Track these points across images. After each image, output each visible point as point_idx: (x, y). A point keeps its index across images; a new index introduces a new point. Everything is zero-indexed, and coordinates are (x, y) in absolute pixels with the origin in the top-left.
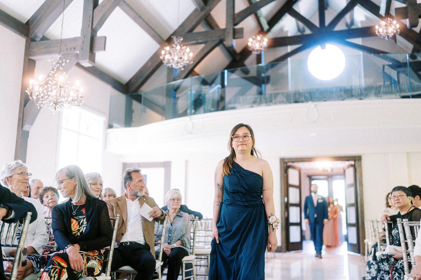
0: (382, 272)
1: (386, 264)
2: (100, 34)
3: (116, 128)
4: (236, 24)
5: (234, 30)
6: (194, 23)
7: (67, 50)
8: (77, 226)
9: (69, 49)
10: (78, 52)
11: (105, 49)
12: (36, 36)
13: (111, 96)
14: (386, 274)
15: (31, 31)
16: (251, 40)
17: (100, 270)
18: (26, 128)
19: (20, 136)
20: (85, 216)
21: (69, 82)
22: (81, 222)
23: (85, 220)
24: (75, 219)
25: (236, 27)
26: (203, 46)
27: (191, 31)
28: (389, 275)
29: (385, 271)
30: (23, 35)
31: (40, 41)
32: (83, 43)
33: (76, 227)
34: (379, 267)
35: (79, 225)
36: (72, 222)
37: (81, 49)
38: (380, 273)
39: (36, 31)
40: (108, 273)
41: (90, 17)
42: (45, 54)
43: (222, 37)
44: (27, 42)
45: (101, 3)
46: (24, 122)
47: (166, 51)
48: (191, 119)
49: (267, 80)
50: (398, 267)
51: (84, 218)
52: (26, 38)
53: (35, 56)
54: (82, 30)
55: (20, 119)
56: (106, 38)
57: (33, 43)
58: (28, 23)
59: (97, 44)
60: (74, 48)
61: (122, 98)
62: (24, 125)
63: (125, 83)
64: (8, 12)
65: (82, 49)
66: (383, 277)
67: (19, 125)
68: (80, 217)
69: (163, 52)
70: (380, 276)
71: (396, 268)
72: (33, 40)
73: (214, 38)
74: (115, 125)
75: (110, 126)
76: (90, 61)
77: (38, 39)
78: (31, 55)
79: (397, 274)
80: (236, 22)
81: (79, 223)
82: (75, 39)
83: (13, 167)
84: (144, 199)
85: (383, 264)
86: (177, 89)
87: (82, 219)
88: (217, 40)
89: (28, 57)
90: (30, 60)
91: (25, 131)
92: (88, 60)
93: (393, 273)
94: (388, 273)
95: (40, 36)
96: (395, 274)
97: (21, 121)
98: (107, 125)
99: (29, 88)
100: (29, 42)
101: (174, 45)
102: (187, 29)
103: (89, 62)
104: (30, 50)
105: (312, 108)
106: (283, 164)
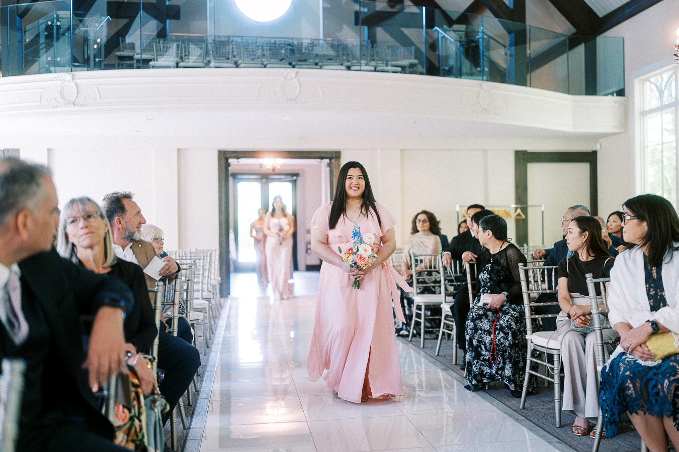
0: (479, 332)
1: (485, 321)
14: (486, 335)
28: (490, 336)
29: (485, 331)
34: (475, 325)
38: (477, 333)
50: (504, 325)
66: (481, 337)
70: (477, 337)
71: (501, 326)
79: (502, 334)
84: (140, 246)
85: (482, 322)
86: (23, 14)
93: (496, 333)
94: (489, 333)
96: (499, 333)
105: (292, 78)
106: (223, 161)
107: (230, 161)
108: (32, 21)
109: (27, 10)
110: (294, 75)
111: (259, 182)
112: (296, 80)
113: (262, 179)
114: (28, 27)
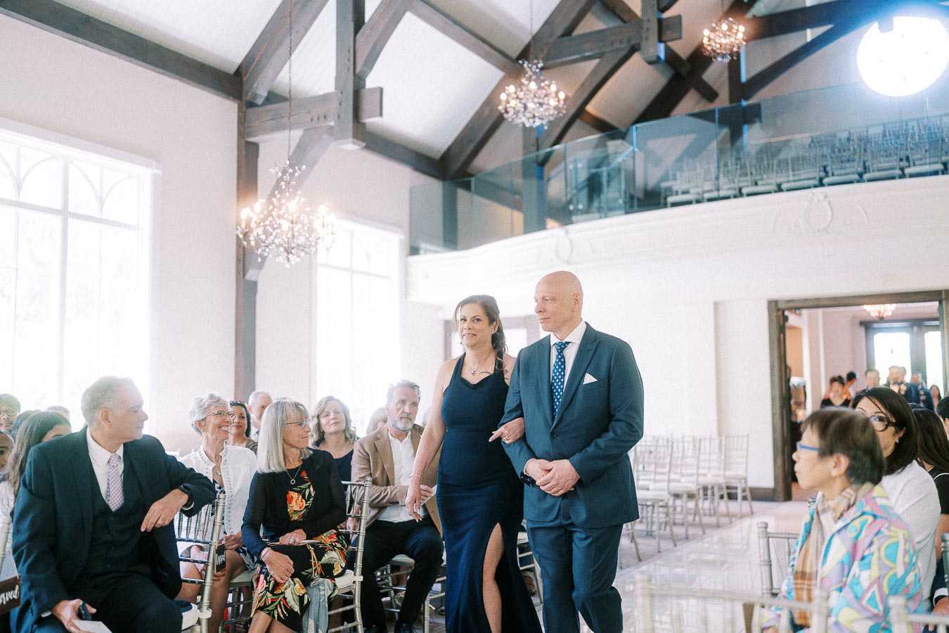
2: (371, 82)
3: (426, 251)
4: (663, 10)
5: (660, 21)
6: (573, 15)
7: (312, 120)
8: (302, 501)
9: (315, 118)
10: (332, 124)
11: (381, 115)
12: (255, 96)
13: (411, 189)
15: (245, 88)
16: (706, 32)
17: (342, 567)
18: (251, 275)
19: (242, 292)
20: (310, 483)
21: (308, 209)
22: (307, 494)
23: (312, 489)
24: (295, 491)
25: (666, 15)
26: (593, 64)
27: (568, 32)
30: (232, 98)
31: (263, 104)
32: (340, 104)
33: (301, 503)
35: (305, 500)
36: (292, 498)
37: (336, 117)
39: (254, 86)
40: (359, 570)
41: (349, 51)
42: (273, 130)
43: (633, 42)
44: (240, 108)
45: (370, 19)
46: (246, 266)
47: (508, 95)
48: (567, 233)
49: (753, 115)
51: (309, 487)
52: (239, 102)
53: (256, 136)
54: (336, 78)
55: (239, 260)
56: (381, 90)
57: (251, 110)
58: (238, 72)
59: (368, 104)
60: (325, 117)
61: (434, 188)
62: (248, 271)
63: (438, 156)
64: (200, 58)
65: (339, 117)
67: (238, 272)
68: (302, 487)
69: (503, 97)
72: (251, 105)
73: (617, 45)
74: (423, 245)
75: (414, 251)
76: (355, 140)
77: (259, 101)
78: (250, 135)
80: (663, 5)
81: (303, 497)
82: (325, 98)
83: (206, 404)
86: (543, 162)
87: (306, 489)
88: (625, 47)
89: (244, 139)
90: (248, 143)
91: (249, 281)
92: (351, 139)
95: (263, 93)
97: (241, 265)
98: (407, 250)
99: (240, 226)
100: (244, 109)
101: (524, 81)
102: (560, 31)
103: (354, 143)
104: (246, 125)
105: (819, 201)
106: (774, 314)
107: (787, 313)
108: (556, 164)
109: (548, 157)
110: (822, 197)
111: (908, 332)
112: (825, 203)
113: (912, 327)
114: (553, 173)
